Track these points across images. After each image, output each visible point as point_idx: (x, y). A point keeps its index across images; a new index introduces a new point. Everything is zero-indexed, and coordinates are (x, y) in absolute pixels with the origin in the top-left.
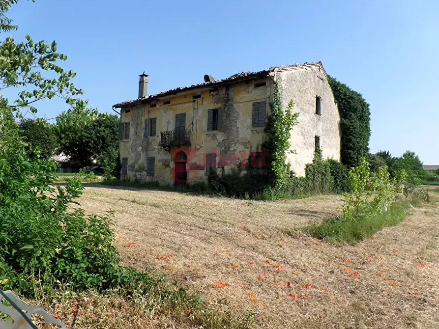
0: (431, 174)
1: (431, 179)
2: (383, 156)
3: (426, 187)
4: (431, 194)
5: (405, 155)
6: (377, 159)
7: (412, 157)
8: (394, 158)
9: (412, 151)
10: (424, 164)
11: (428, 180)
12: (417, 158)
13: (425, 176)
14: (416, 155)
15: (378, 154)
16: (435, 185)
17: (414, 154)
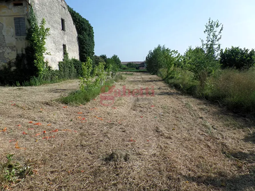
0: (124, 66)
1: (124, 69)
2: (103, 57)
3: (121, 73)
4: (123, 76)
5: (113, 57)
6: (100, 59)
7: (116, 58)
8: (108, 58)
9: (116, 55)
10: (121, 61)
11: (123, 69)
12: (118, 58)
13: (122, 67)
14: (118, 57)
15: (101, 56)
16: (126, 71)
17: (117, 56)
